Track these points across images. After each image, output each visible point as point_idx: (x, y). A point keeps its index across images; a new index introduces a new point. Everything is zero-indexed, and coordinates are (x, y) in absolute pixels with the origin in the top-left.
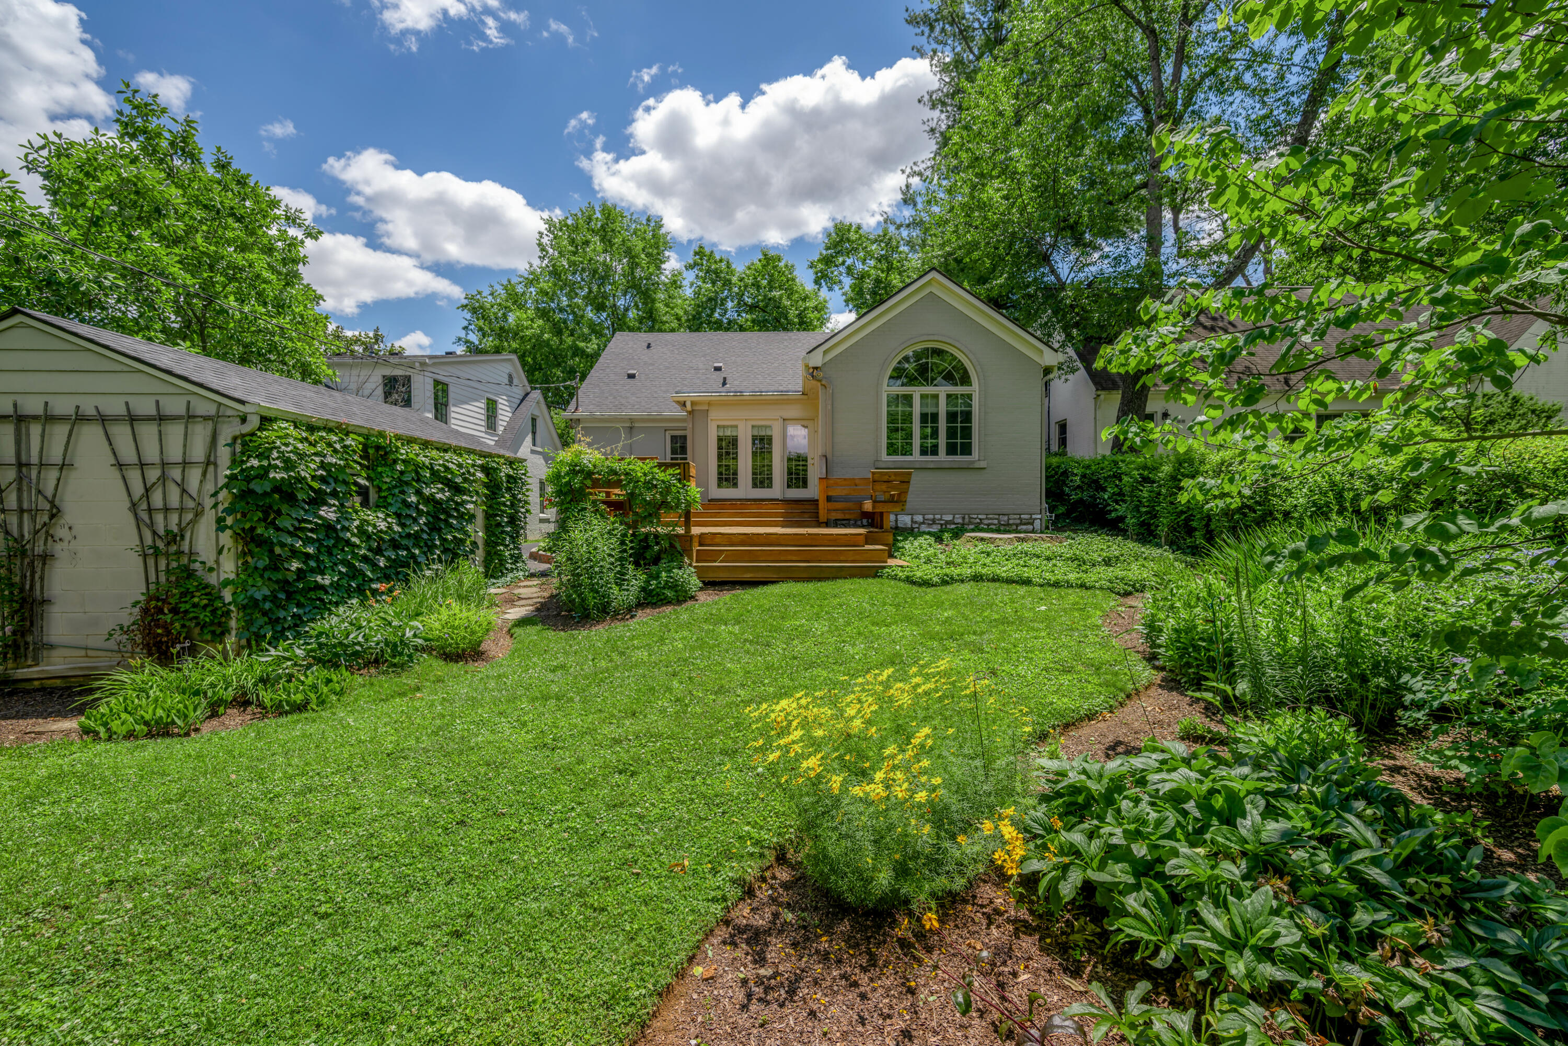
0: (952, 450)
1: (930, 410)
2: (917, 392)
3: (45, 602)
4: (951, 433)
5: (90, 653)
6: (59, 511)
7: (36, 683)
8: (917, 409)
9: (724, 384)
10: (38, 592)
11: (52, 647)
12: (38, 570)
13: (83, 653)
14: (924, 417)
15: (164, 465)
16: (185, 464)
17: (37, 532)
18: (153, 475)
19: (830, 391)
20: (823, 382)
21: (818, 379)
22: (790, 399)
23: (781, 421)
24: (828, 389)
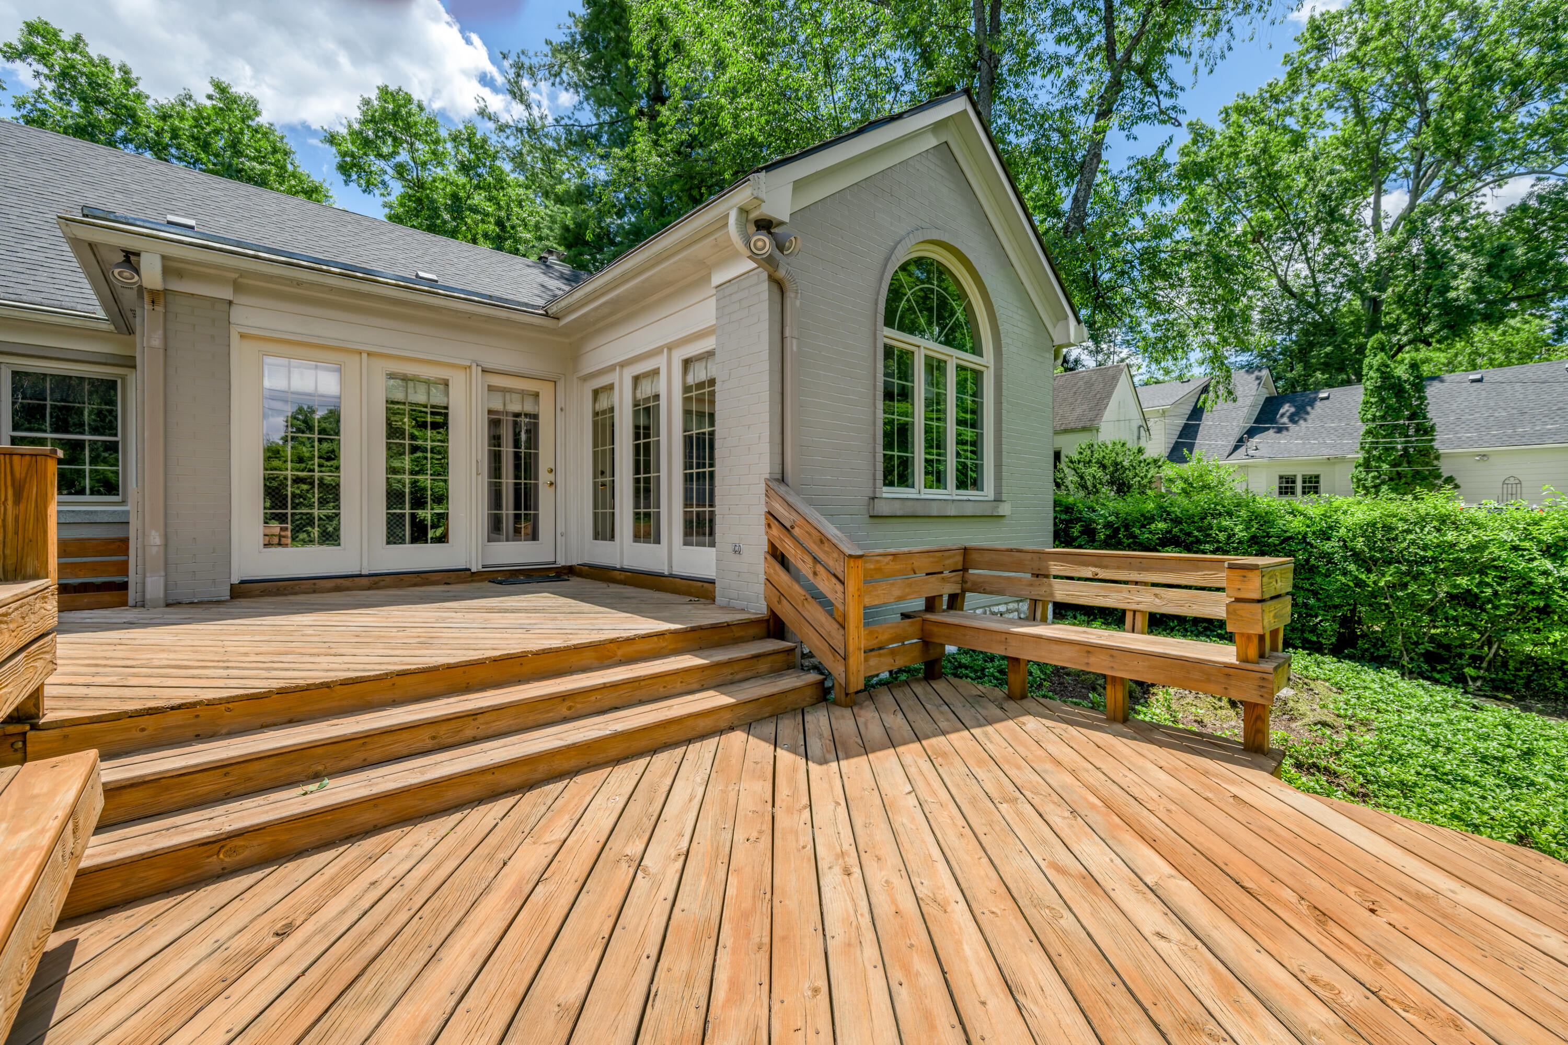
0: (961, 480)
2: (919, 348)
4: (959, 444)
8: (921, 387)
19: (794, 302)
20: (781, 273)
21: (769, 262)
22: (508, 322)
23: (476, 372)
24: (790, 295)
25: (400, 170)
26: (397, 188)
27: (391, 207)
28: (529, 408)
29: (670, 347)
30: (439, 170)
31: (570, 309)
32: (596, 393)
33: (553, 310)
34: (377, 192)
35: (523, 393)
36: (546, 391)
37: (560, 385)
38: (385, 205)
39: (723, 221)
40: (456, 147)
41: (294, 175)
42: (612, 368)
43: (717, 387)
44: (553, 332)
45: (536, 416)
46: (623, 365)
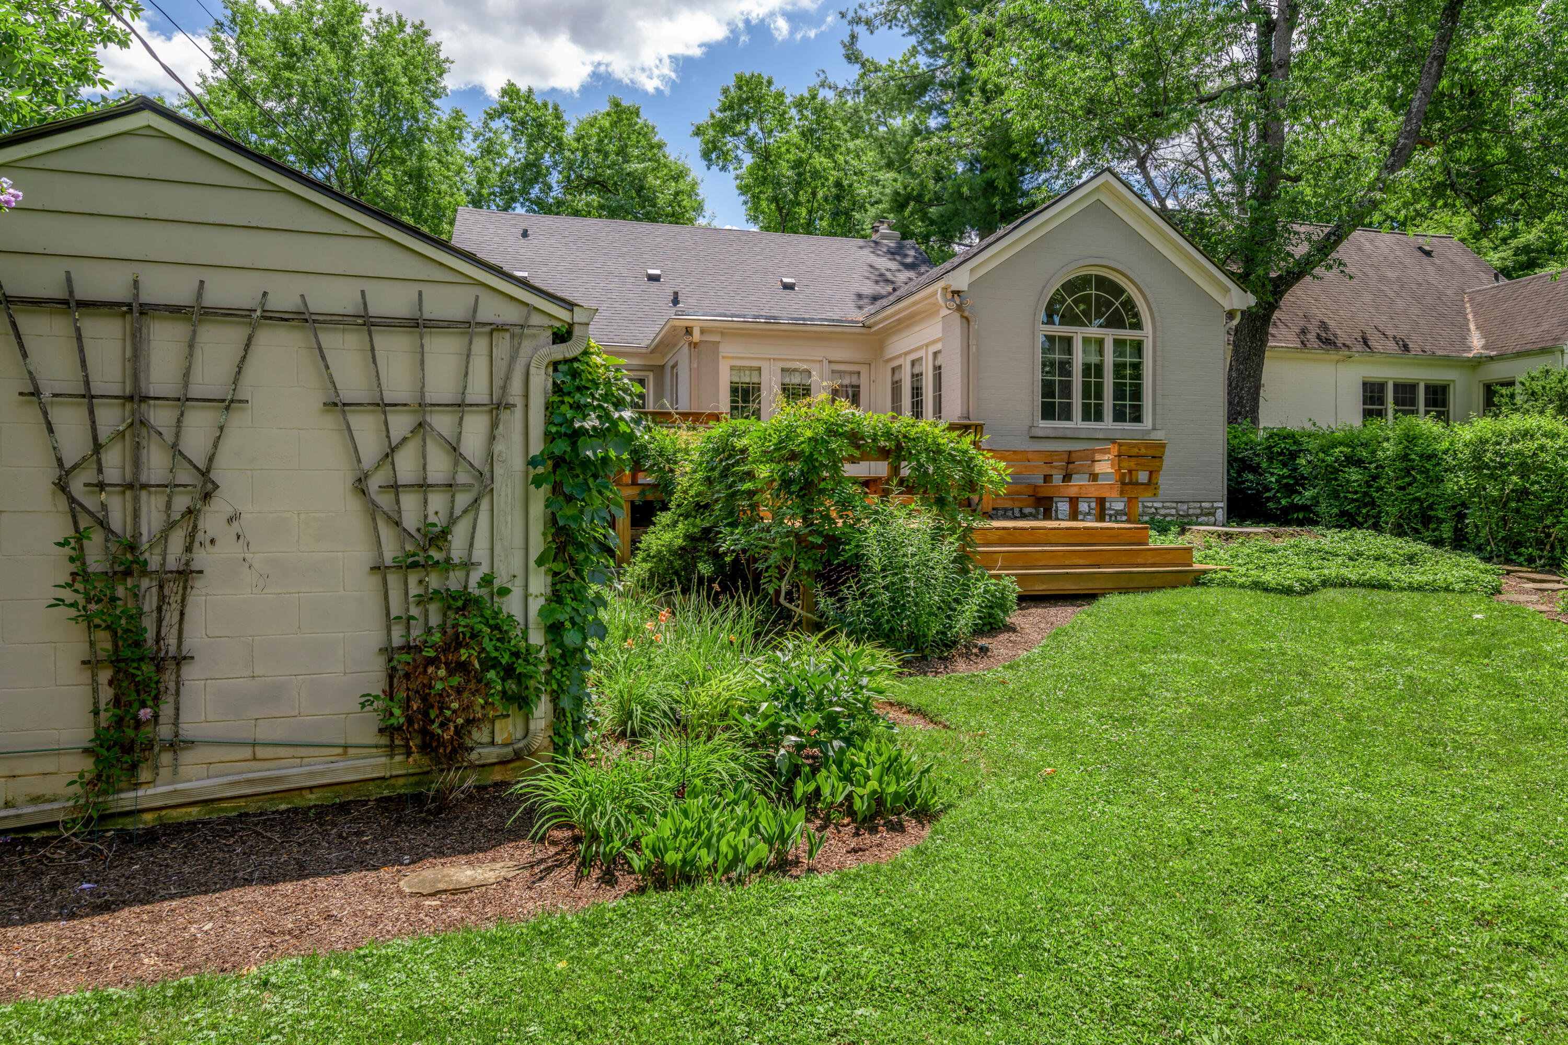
0: (1119, 416)
1: (1094, 359)
2: (1078, 334)
3: (181, 660)
4: (1119, 393)
5: (261, 752)
6: (217, 487)
7: (148, 817)
8: (1078, 358)
9: (675, 301)
10: (172, 641)
11: (191, 744)
12: (174, 599)
13: (247, 753)
14: (1087, 369)
15: (423, 406)
16: (460, 406)
17: (171, 526)
18: (400, 424)
19: (974, 326)
20: (966, 314)
21: (959, 308)
22: (842, 333)
23: (825, 363)
24: (972, 323)
25: (751, 144)
26: (748, 160)
27: (742, 179)
28: (855, 381)
29: (927, 345)
30: (783, 135)
31: (876, 324)
32: (893, 370)
33: (867, 324)
34: (731, 168)
35: (851, 373)
36: (864, 370)
37: (873, 366)
38: (737, 178)
39: (935, 293)
40: (800, 111)
41: (665, 166)
42: (900, 356)
43: (942, 370)
44: (869, 334)
45: (858, 387)
46: (906, 354)
